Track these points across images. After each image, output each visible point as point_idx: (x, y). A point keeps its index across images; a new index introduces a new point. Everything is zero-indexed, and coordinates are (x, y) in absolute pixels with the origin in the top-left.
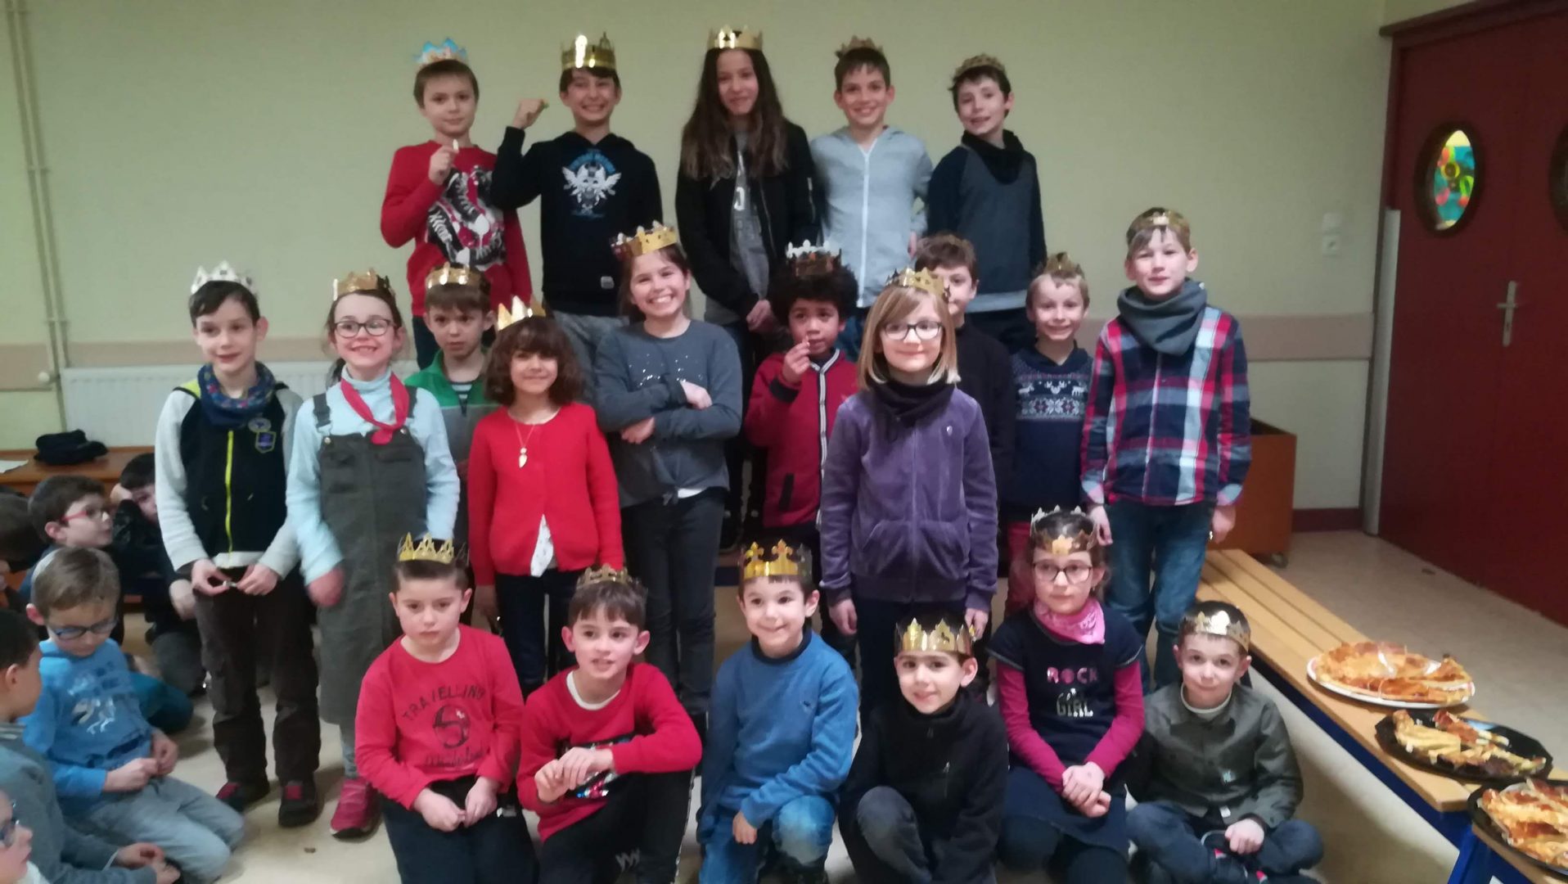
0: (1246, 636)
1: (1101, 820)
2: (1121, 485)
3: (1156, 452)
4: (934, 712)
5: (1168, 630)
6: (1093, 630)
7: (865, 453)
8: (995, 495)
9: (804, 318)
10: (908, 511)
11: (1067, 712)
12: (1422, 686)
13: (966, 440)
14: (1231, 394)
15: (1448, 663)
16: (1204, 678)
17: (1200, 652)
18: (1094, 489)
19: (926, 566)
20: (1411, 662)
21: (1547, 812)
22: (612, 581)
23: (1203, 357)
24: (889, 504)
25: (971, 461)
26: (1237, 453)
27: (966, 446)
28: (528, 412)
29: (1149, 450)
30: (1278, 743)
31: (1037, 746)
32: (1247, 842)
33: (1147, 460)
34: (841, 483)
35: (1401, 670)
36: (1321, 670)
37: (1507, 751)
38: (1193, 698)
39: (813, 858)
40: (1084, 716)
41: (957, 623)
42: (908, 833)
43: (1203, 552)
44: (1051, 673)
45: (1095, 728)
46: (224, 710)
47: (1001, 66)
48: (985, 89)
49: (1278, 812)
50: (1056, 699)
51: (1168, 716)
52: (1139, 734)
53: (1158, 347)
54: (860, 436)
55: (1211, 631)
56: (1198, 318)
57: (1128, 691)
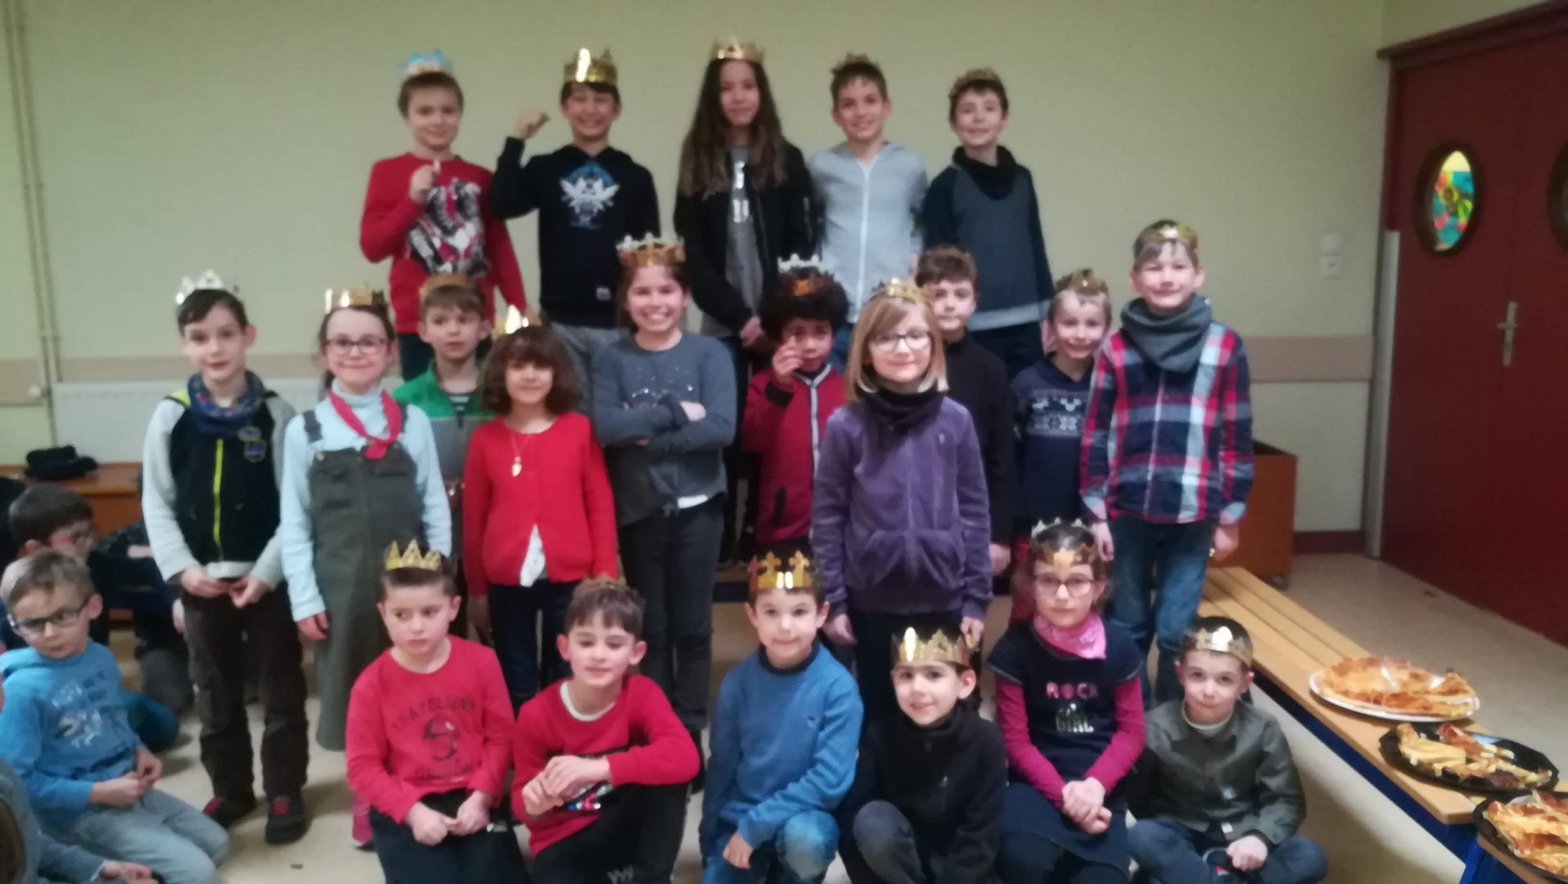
0: (1247, 651)
1: (1101, 837)
2: (1123, 499)
3: (1161, 470)
4: (931, 724)
5: (1168, 647)
6: (1094, 646)
7: (857, 465)
8: (987, 501)
9: (802, 336)
10: (904, 522)
11: (1067, 728)
12: (1426, 700)
13: (959, 448)
14: (1233, 412)
15: (1452, 678)
16: (1205, 696)
17: (1200, 669)
18: (1096, 504)
19: (924, 575)
20: (1415, 677)
21: (1553, 824)
22: (609, 589)
23: (1207, 374)
24: (885, 515)
25: (963, 469)
26: (1240, 471)
27: (957, 454)
28: (523, 422)
29: (1151, 467)
30: (1280, 761)
31: (1035, 760)
32: (1250, 858)
33: (1149, 477)
34: (832, 493)
35: (1404, 684)
36: (1324, 684)
37: (1513, 764)
38: (1194, 714)
39: (816, 872)
40: (1084, 732)
41: (954, 632)
42: (905, 848)
43: (1203, 570)
44: (1051, 688)
45: (1095, 743)
46: (211, 723)
47: (1001, 82)
48: (986, 103)
49: (1280, 829)
50: (1055, 715)
51: (1168, 731)
52: (1140, 750)
53: (1163, 365)
54: (850, 446)
55: (1213, 647)
56: (1203, 335)
57: (1129, 707)
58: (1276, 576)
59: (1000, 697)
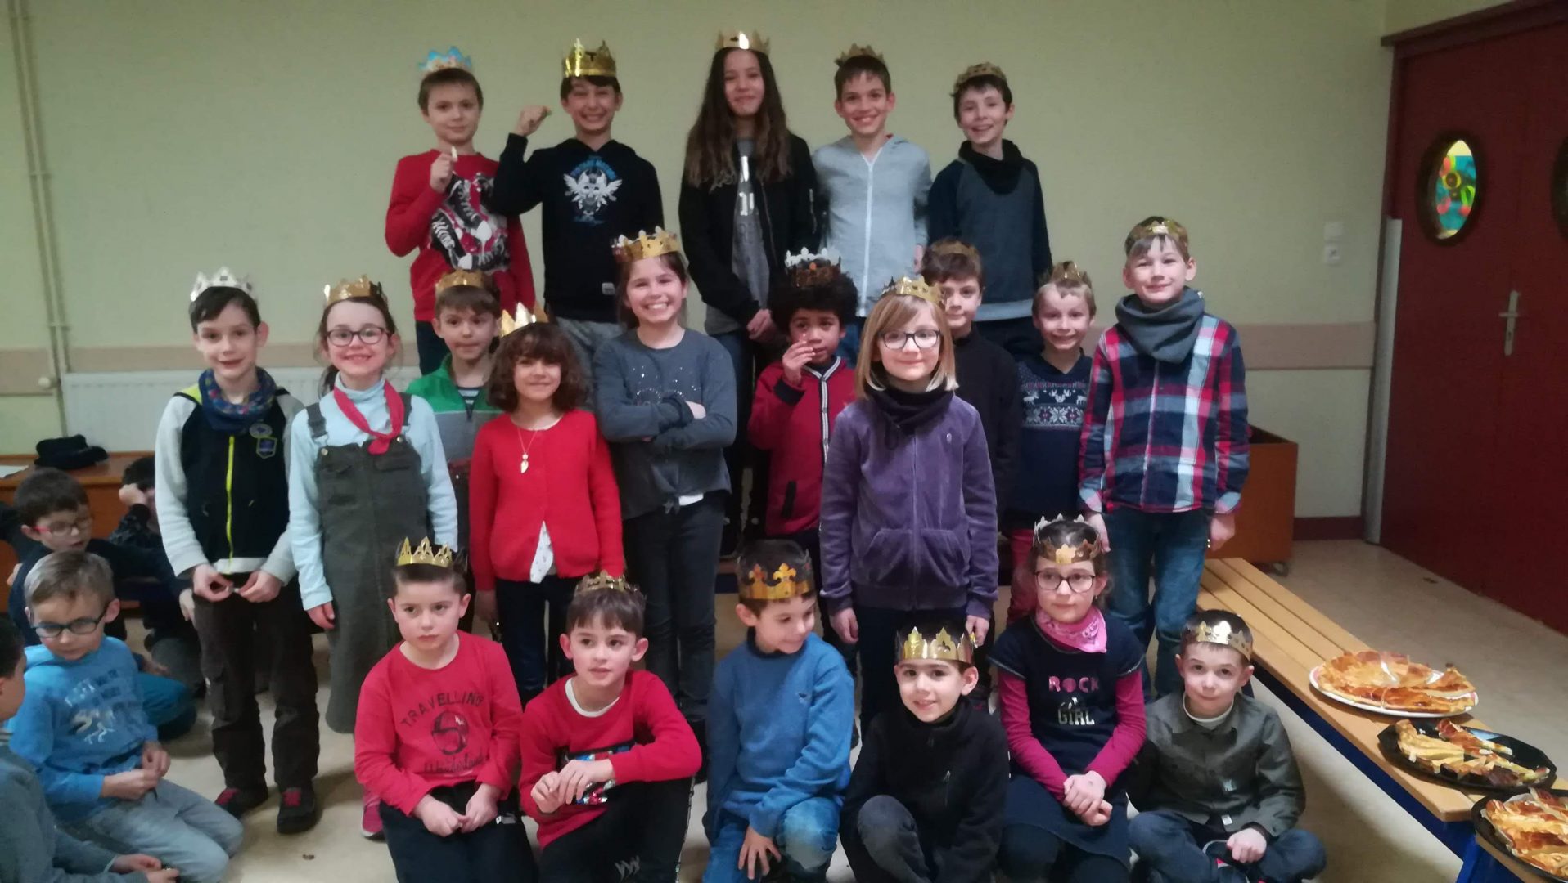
0: (1247, 645)
1: (1101, 830)
2: (1118, 492)
3: (1154, 460)
4: (935, 720)
5: (1169, 639)
6: (1096, 641)
7: (864, 462)
8: (995, 502)
9: (805, 328)
10: (909, 519)
11: (1068, 720)
12: (1425, 696)
13: (965, 447)
14: (1228, 402)
15: (1451, 672)
16: (1205, 688)
17: (1201, 662)
18: (1091, 497)
19: (928, 574)
20: (1414, 671)
21: (1551, 823)
22: (610, 588)
23: (1200, 365)
24: (890, 511)
25: (970, 468)
26: (1236, 461)
27: (965, 454)
28: (531, 418)
29: (1146, 458)
30: (1280, 753)
31: (1037, 754)
32: (1249, 851)
33: (1145, 468)
34: (841, 491)
35: (1404, 679)
36: (1323, 679)
37: (1510, 761)
38: (1196, 708)
39: (820, 864)
40: (1086, 725)
41: (958, 631)
42: (908, 842)
43: (1201, 562)
44: (1053, 682)
45: (1097, 737)
46: (222, 715)
47: (1003, 76)
48: (988, 99)
49: (1280, 821)
50: (1057, 708)
51: (1169, 724)
52: (1141, 742)
53: (1157, 355)
54: (858, 443)
55: (1213, 640)
56: (1196, 327)
57: (1130, 700)
59: (1002, 690)
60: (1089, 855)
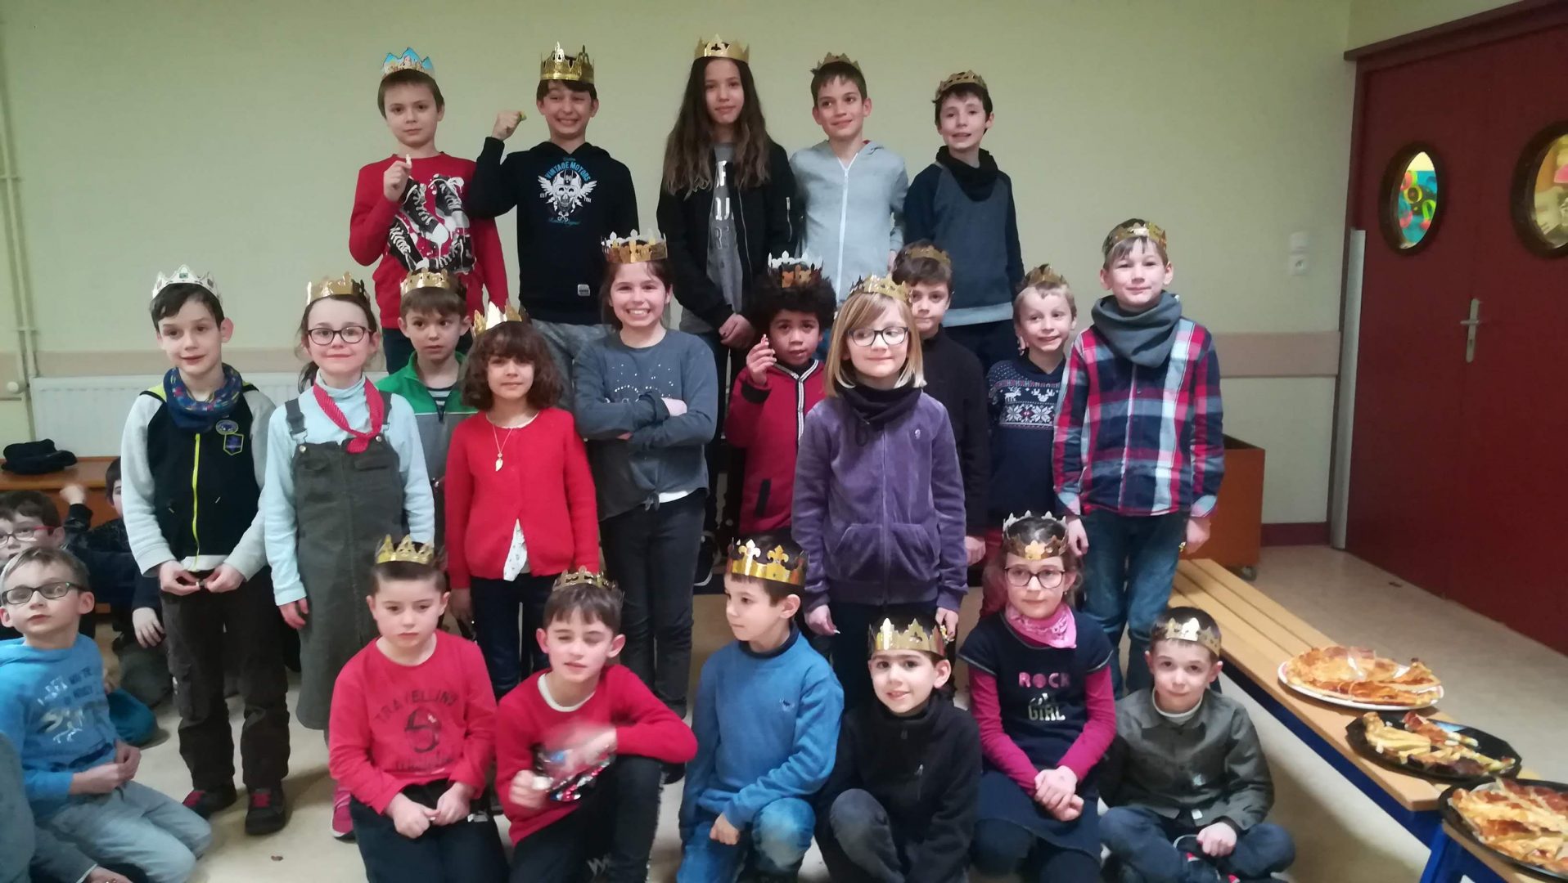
0: (1216, 641)
1: (1073, 824)
2: (1097, 492)
3: (1132, 463)
4: (906, 712)
5: (1139, 637)
6: (1065, 636)
7: (834, 457)
8: (963, 496)
9: (788, 329)
10: (879, 514)
11: (1039, 717)
12: (1391, 689)
13: (934, 442)
14: (1204, 406)
15: (1416, 667)
16: (1175, 684)
17: (1169, 659)
19: (899, 569)
20: (1380, 666)
21: (1517, 811)
22: (588, 584)
23: (1177, 369)
24: (860, 508)
25: (939, 463)
26: (1211, 464)
27: (933, 449)
28: (506, 418)
29: (1124, 461)
30: (1249, 747)
31: (1008, 749)
32: (1220, 844)
33: (1123, 471)
34: (812, 488)
35: (1371, 674)
36: (1292, 673)
37: (1477, 752)
38: (1164, 703)
39: (791, 860)
40: (1056, 720)
41: (929, 623)
42: (881, 835)
43: (1176, 562)
44: (1023, 677)
45: (1067, 732)
46: (190, 715)
47: (985, 85)
48: (970, 105)
49: (1249, 815)
50: (1028, 705)
51: (1140, 720)
52: (1112, 737)
53: (1135, 359)
54: (829, 441)
55: (1182, 637)
56: (1174, 331)
57: (1100, 695)
58: (1243, 567)
59: (973, 688)
60: (1059, 850)
